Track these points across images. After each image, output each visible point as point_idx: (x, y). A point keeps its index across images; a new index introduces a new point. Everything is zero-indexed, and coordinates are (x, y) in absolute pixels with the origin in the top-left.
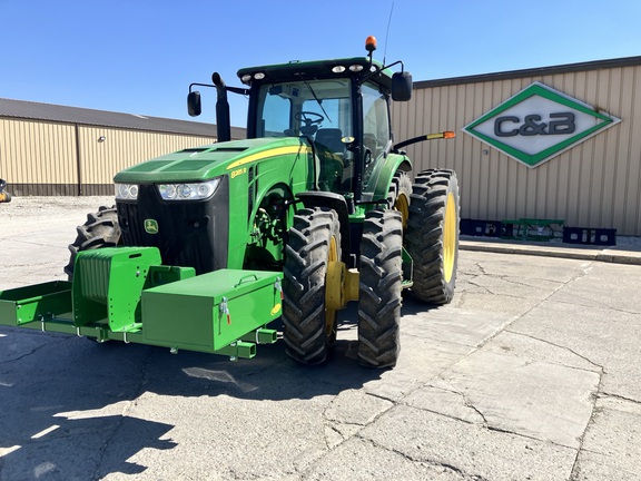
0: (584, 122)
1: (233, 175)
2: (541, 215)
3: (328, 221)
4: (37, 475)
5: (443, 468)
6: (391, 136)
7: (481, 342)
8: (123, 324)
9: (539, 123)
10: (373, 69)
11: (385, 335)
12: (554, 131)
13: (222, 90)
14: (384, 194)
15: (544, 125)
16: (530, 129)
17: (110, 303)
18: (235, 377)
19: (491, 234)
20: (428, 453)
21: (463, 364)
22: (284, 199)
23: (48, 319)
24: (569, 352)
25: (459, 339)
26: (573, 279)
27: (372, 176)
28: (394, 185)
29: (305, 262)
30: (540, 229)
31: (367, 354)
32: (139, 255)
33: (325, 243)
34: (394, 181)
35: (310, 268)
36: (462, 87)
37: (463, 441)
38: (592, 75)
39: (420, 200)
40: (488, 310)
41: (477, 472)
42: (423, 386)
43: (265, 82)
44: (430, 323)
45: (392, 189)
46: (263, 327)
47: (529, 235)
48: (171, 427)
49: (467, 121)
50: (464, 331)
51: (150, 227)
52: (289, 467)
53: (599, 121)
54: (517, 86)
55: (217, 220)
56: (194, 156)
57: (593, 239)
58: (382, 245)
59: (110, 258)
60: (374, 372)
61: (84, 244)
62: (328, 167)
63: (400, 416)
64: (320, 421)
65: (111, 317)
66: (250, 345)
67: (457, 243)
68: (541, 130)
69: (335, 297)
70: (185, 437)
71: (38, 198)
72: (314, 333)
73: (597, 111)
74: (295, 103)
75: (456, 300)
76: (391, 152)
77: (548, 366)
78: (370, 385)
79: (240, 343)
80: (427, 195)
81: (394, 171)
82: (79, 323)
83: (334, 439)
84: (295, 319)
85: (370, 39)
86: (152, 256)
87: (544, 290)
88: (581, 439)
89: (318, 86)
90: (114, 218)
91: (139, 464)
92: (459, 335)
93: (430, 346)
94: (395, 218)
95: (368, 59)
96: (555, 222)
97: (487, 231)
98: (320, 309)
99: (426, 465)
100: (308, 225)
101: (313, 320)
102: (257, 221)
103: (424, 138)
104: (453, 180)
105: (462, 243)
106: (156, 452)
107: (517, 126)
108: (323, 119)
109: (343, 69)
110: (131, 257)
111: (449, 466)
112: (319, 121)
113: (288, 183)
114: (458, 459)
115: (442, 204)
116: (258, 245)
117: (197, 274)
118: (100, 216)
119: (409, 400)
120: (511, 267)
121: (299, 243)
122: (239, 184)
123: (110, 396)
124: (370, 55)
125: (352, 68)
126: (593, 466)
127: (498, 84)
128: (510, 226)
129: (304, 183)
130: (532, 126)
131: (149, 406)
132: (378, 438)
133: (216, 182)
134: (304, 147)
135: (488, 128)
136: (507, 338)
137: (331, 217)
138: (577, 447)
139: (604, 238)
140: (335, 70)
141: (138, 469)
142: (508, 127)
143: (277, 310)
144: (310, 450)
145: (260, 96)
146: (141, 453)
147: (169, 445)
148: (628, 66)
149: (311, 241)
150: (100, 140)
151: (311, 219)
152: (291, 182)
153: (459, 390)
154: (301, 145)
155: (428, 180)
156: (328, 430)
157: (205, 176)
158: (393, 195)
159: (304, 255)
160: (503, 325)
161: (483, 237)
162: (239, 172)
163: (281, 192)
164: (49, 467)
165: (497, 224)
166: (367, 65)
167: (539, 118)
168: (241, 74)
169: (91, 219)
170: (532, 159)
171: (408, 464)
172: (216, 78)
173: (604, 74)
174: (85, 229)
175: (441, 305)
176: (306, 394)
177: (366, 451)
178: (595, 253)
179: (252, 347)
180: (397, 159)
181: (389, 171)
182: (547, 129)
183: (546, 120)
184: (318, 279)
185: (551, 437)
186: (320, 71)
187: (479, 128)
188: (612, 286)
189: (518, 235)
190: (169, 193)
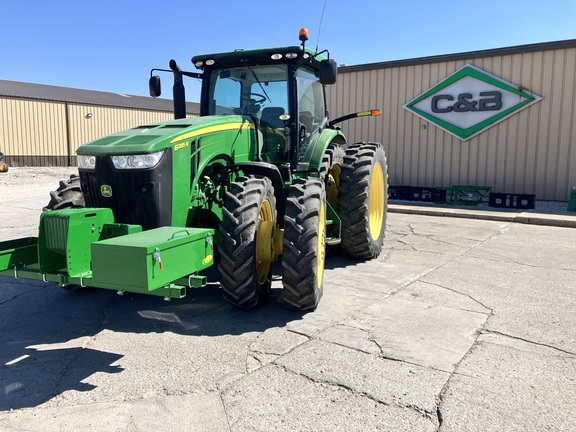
0: (510, 100)
1: (176, 148)
2: (472, 182)
3: (260, 187)
4: (7, 392)
5: (338, 387)
6: (326, 114)
7: (395, 290)
8: (80, 271)
9: (471, 100)
10: (306, 56)
11: (304, 282)
12: (483, 107)
13: (179, 75)
14: (318, 164)
15: (475, 103)
16: (462, 106)
17: (68, 254)
18: (181, 318)
19: (427, 199)
20: (328, 376)
21: (375, 307)
22: (227, 168)
23: (20, 268)
24: (468, 298)
25: (376, 287)
26: (490, 238)
27: (308, 149)
28: (328, 156)
29: (237, 221)
30: (470, 195)
31: (290, 298)
32: (94, 215)
33: (255, 205)
34: (327, 152)
35: (241, 226)
36: (403, 69)
37: (359, 367)
38: (517, 58)
39: (349, 169)
40: (408, 264)
41: (365, 390)
42: (336, 325)
43: (214, 68)
44: (356, 275)
45: (325, 160)
46: (195, 273)
47: (461, 200)
48: (121, 356)
49: (408, 99)
50: (382, 281)
51: (105, 192)
52: (211, 386)
53: (523, 99)
54: (452, 68)
55: (162, 186)
56: (145, 132)
57: (515, 203)
58: (303, 207)
59: (69, 217)
60: (298, 313)
61: (56, 206)
62: (269, 140)
63: (312, 348)
64: (245, 351)
65: (69, 266)
66: (180, 287)
67: (385, 207)
68: (472, 107)
69: (265, 250)
70: (131, 364)
71: (32, 169)
72: (245, 280)
73: (521, 90)
74: (245, 85)
75: (382, 256)
76: (327, 127)
77: (446, 309)
78: (293, 324)
79: (172, 286)
80: (355, 165)
81: (327, 143)
82: (44, 271)
83: (253, 365)
84: (229, 269)
85: (302, 30)
86: (106, 216)
87: (462, 247)
88: (456, 366)
89: (260, 70)
90: (78, 185)
91: (91, 383)
92: (377, 284)
93: (350, 293)
94: (316, 184)
95: (302, 47)
96: (483, 188)
97: (424, 197)
98: (250, 260)
99: (325, 385)
100: (242, 190)
101: (245, 270)
102: (202, 187)
103: (355, 115)
104: (380, 151)
105: (390, 206)
106: (106, 375)
107: (451, 103)
108: (265, 99)
109: (280, 56)
110: (87, 216)
111: (343, 386)
112: (261, 101)
113: (230, 155)
114: (352, 380)
115: (367, 173)
116: (204, 207)
117: (144, 230)
118: (70, 183)
119: (322, 336)
120: (438, 228)
121: (233, 205)
122: (182, 155)
123: (74, 333)
124: (303, 44)
125: (288, 56)
126: (460, 385)
127: (435, 66)
128: (443, 193)
129: (247, 154)
130: (464, 104)
131: (105, 341)
132: (290, 365)
133: (161, 154)
134: (247, 123)
135: (426, 105)
136: (417, 287)
137: (263, 183)
138: (452, 371)
139: (524, 202)
140: (273, 57)
141: (90, 387)
142: (444, 104)
143: (209, 260)
144: (232, 374)
145: (212, 80)
146: (93, 376)
147: (118, 370)
148: (548, 50)
149: (243, 204)
150: (88, 117)
151: (245, 185)
152: (233, 153)
153: (366, 328)
154: (244, 122)
155: (356, 152)
156: (250, 359)
157: (150, 149)
158: (326, 165)
159: (236, 215)
160: (418, 276)
161: (420, 202)
162: (182, 145)
163: (224, 163)
164: (18, 385)
165: (432, 190)
166: (301, 53)
167: (470, 96)
168: (195, 60)
169: (62, 185)
170: (465, 133)
171: (310, 384)
172: (173, 64)
173: (527, 57)
174: (56, 194)
175: (369, 259)
176: (236, 331)
177: (277, 375)
178: (513, 215)
179: (182, 290)
180: (330, 134)
181: (323, 144)
182: (477, 106)
183: (477, 98)
184: (249, 235)
185: (432, 364)
186: (261, 58)
187: (417, 106)
188: (521, 244)
189: (451, 200)
190: (121, 163)
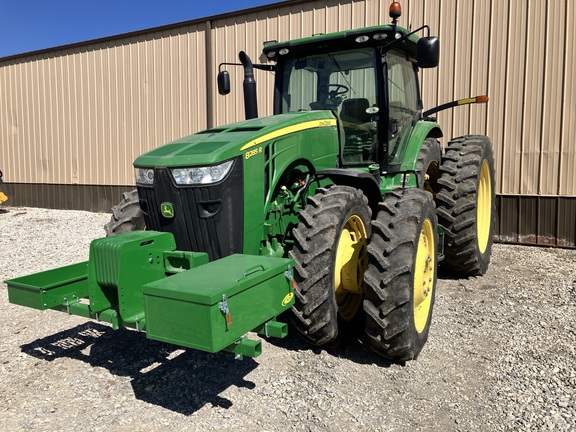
1: (247, 156)
10: (398, 36)
13: (249, 68)
23: (73, 302)
32: (151, 242)
43: (290, 57)
46: (272, 319)
51: (166, 211)
55: (232, 203)
65: (121, 306)
74: (322, 76)
76: (421, 119)
85: (393, 5)
86: (167, 242)
95: (392, 26)
103: (455, 104)
108: (347, 90)
109: (367, 38)
110: (143, 244)
112: (344, 93)
122: (254, 164)
124: (394, 22)
125: (376, 37)
133: (230, 163)
140: (358, 40)
143: (289, 299)
162: (254, 152)
166: (391, 32)
168: (266, 51)
172: (243, 56)
180: (426, 127)
190: (182, 178)
